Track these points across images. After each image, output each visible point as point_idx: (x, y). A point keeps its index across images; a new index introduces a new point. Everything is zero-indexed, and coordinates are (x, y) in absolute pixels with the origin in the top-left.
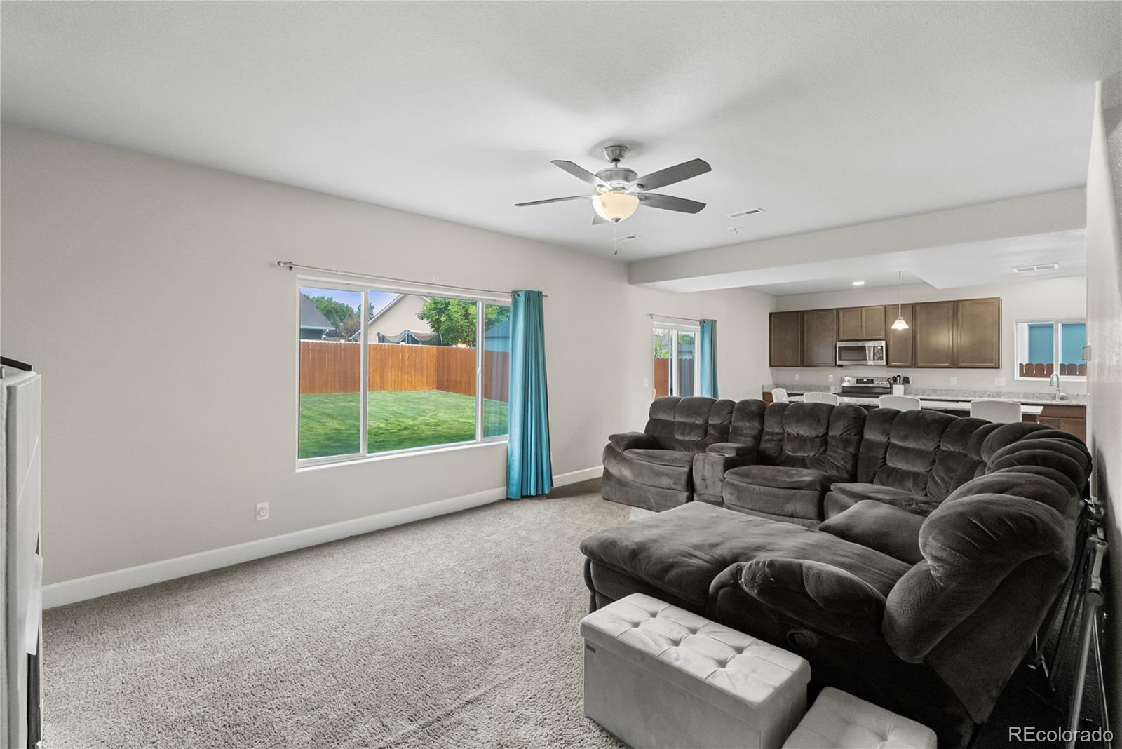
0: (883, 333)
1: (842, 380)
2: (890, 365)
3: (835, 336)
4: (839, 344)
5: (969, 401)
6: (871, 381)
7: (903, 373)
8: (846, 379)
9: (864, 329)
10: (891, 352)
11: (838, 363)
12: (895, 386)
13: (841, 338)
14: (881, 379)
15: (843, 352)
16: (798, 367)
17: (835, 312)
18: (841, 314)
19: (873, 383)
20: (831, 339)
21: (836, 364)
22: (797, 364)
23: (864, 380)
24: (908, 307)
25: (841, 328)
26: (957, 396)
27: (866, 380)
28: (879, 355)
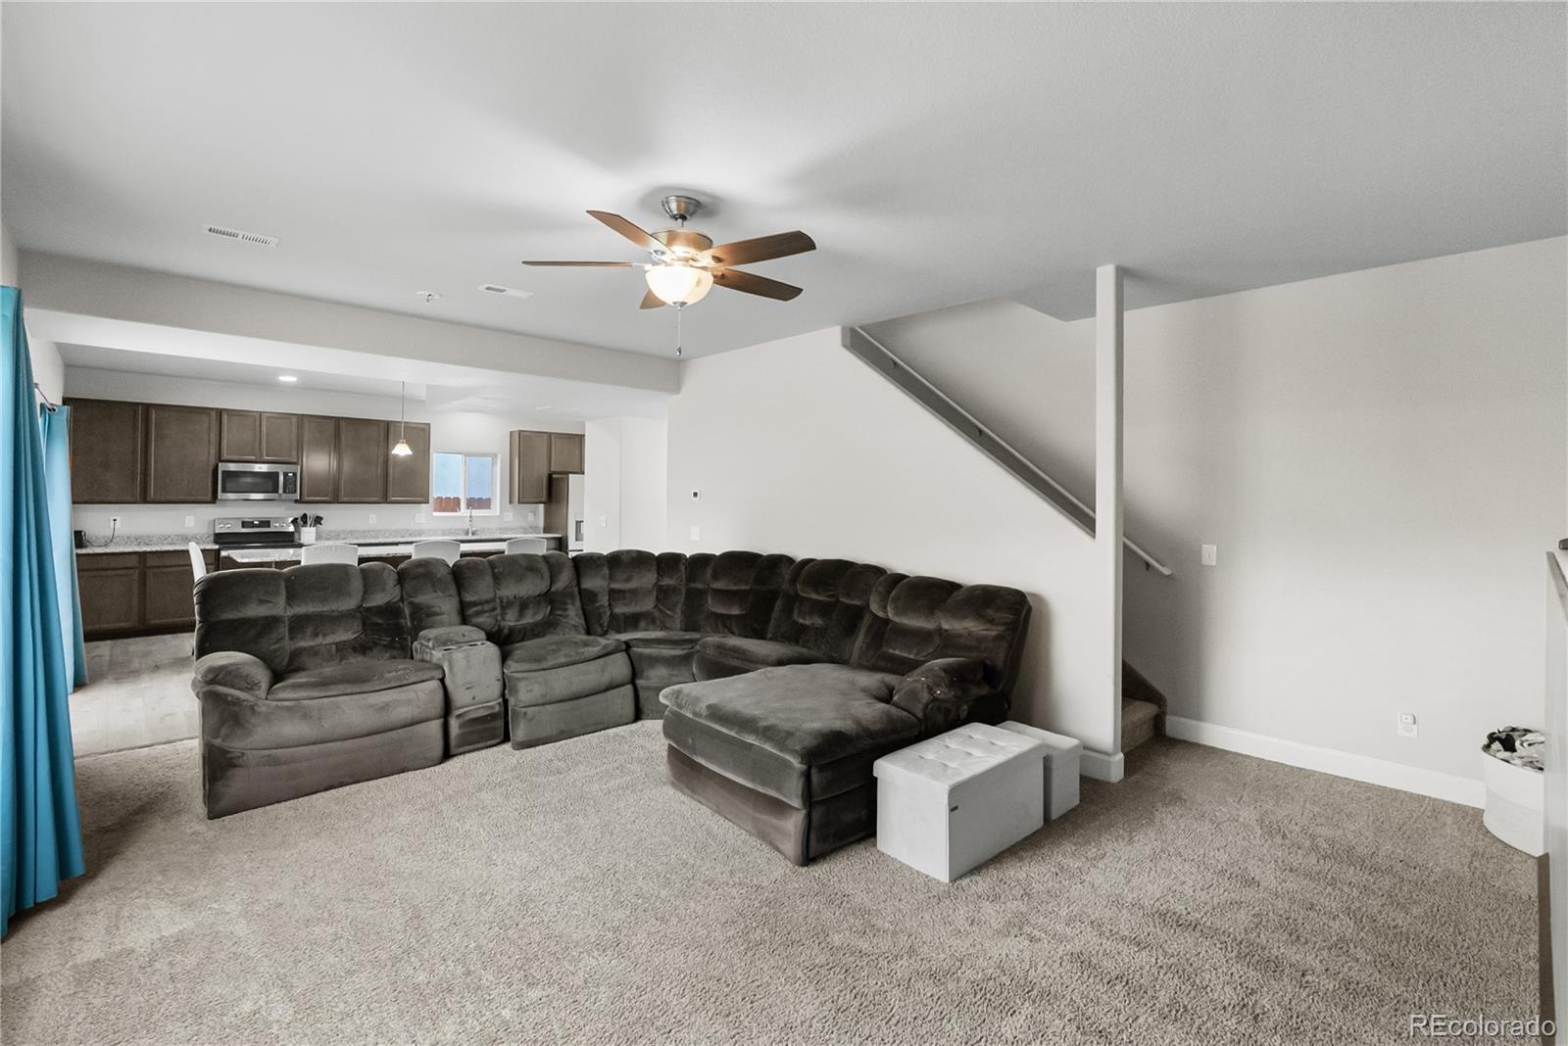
0: (294, 453)
1: (216, 523)
2: (302, 501)
3: (212, 453)
4: (224, 467)
5: (412, 543)
6: (266, 523)
7: (312, 511)
9: (263, 445)
10: (306, 481)
12: (304, 530)
14: (281, 520)
15: (230, 479)
16: (134, 503)
17: (213, 414)
18: (225, 418)
19: (269, 526)
20: (205, 455)
21: (217, 497)
22: (131, 499)
23: (255, 523)
24: (330, 422)
25: (226, 440)
26: (377, 538)
27: (257, 522)
28: (291, 484)
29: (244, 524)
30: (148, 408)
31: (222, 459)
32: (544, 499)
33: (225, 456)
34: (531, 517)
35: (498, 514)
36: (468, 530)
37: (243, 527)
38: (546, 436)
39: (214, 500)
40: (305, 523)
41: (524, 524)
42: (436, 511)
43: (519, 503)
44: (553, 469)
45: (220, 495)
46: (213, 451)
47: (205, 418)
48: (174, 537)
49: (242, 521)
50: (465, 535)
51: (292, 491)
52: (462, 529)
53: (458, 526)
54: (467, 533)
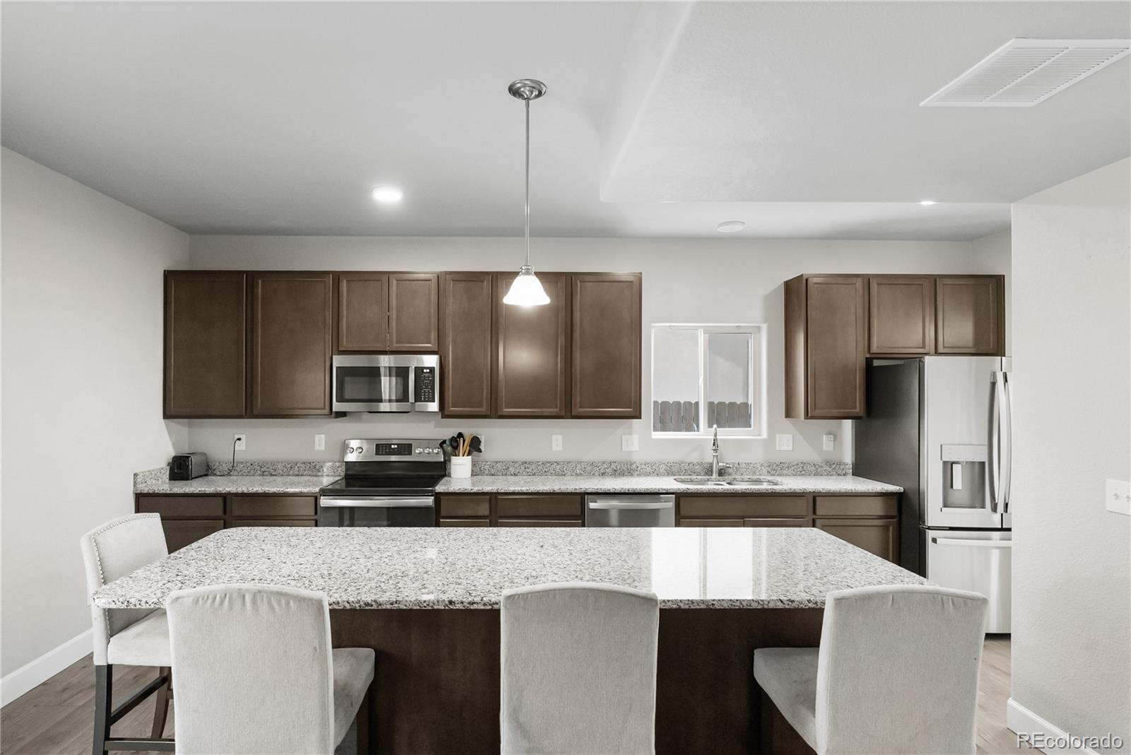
0: (433, 336)
1: (345, 448)
2: (446, 413)
3: (329, 338)
4: (338, 361)
6: (406, 448)
7: (469, 428)
8: (354, 444)
9: (394, 324)
10: (450, 383)
11: (337, 406)
12: (454, 460)
13: (345, 345)
14: (427, 442)
15: (347, 379)
16: (241, 417)
17: (329, 281)
18: (343, 285)
19: (410, 453)
20: (320, 344)
21: (332, 409)
22: (234, 411)
23: (393, 446)
24: (483, 281)
25: (345, 320)
26: (564, 475)
27: (396, 446)
28: (427, 387)
29: (382, 448)
30: (252, 276)
31: (341, 348)
32: (859, 408)
34: (827, 443)
35: (765, 435)
36: (711, 467)
37: (377, 453)
38: (859, 283)
39: (330, 412)
40: (456, 448)
41: (813, 456)
42: (655, 429)
43: (807, 416)
44: (875, 349)
45: (335, 405)
47: (319, 288)
48: (301, 465)
49: (376, 445)
50: (706, 474)
51: (428, 398)
52: (701, 464)
53: (694, 457)
54: (709, 471)
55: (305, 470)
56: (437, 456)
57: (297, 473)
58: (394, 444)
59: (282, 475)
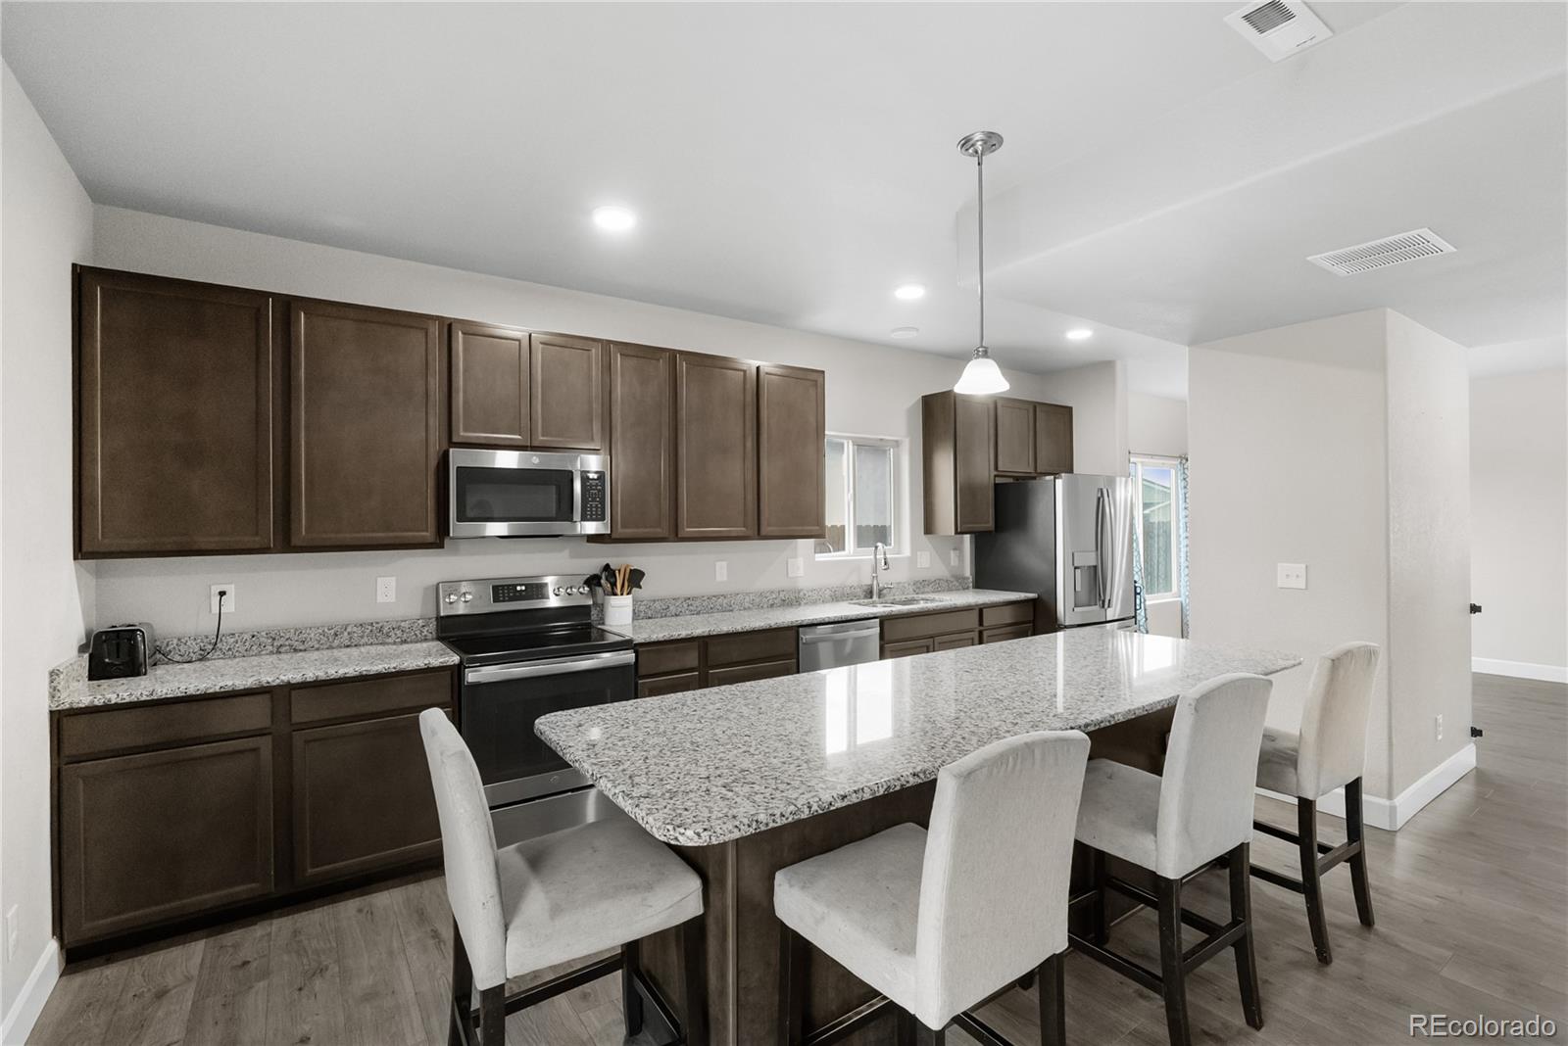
0: (596, 428)
4: (461, 458)
6: (538, 589)
9: (538, 409)
11: (455, 529)
12: (611, 601)
14: (568, 579)
17: (434, 330)
18: (459, 338)
19: (543, 597)
20: (418, 435)
21: (447, 533)
22: (256, 541)
23: (519, 588)
24: (659, 360)
25: (461, 394)
26: (732, 611)
27: (523, 588)
28: (594, 500)
29: (502, 591)
30: (289, 305)
31: (455, 439)
32: (991, 523)
33: (462, 433)
34: (953, 559)
35: (906, 553)
36: (871, 589)
37: (496, 600)
38: (990, 403)
39: (440, 538)
40: (611, 585)
41: (943, 572)
43: (957, 532)
44: (1000, 467)
45: (456, 527)
46: (435, 422)
47: (417, 337)
48: (355, 629)
49: (493, 587)
50: (866, 597)
51: (597, 514)
52: (860, 587)
53: (853, 580)
54: (869, 594)
55: (362, 637)
56: (581, 597)
57: (347, 643)
58: (521, 585)
59: (318, 649)
